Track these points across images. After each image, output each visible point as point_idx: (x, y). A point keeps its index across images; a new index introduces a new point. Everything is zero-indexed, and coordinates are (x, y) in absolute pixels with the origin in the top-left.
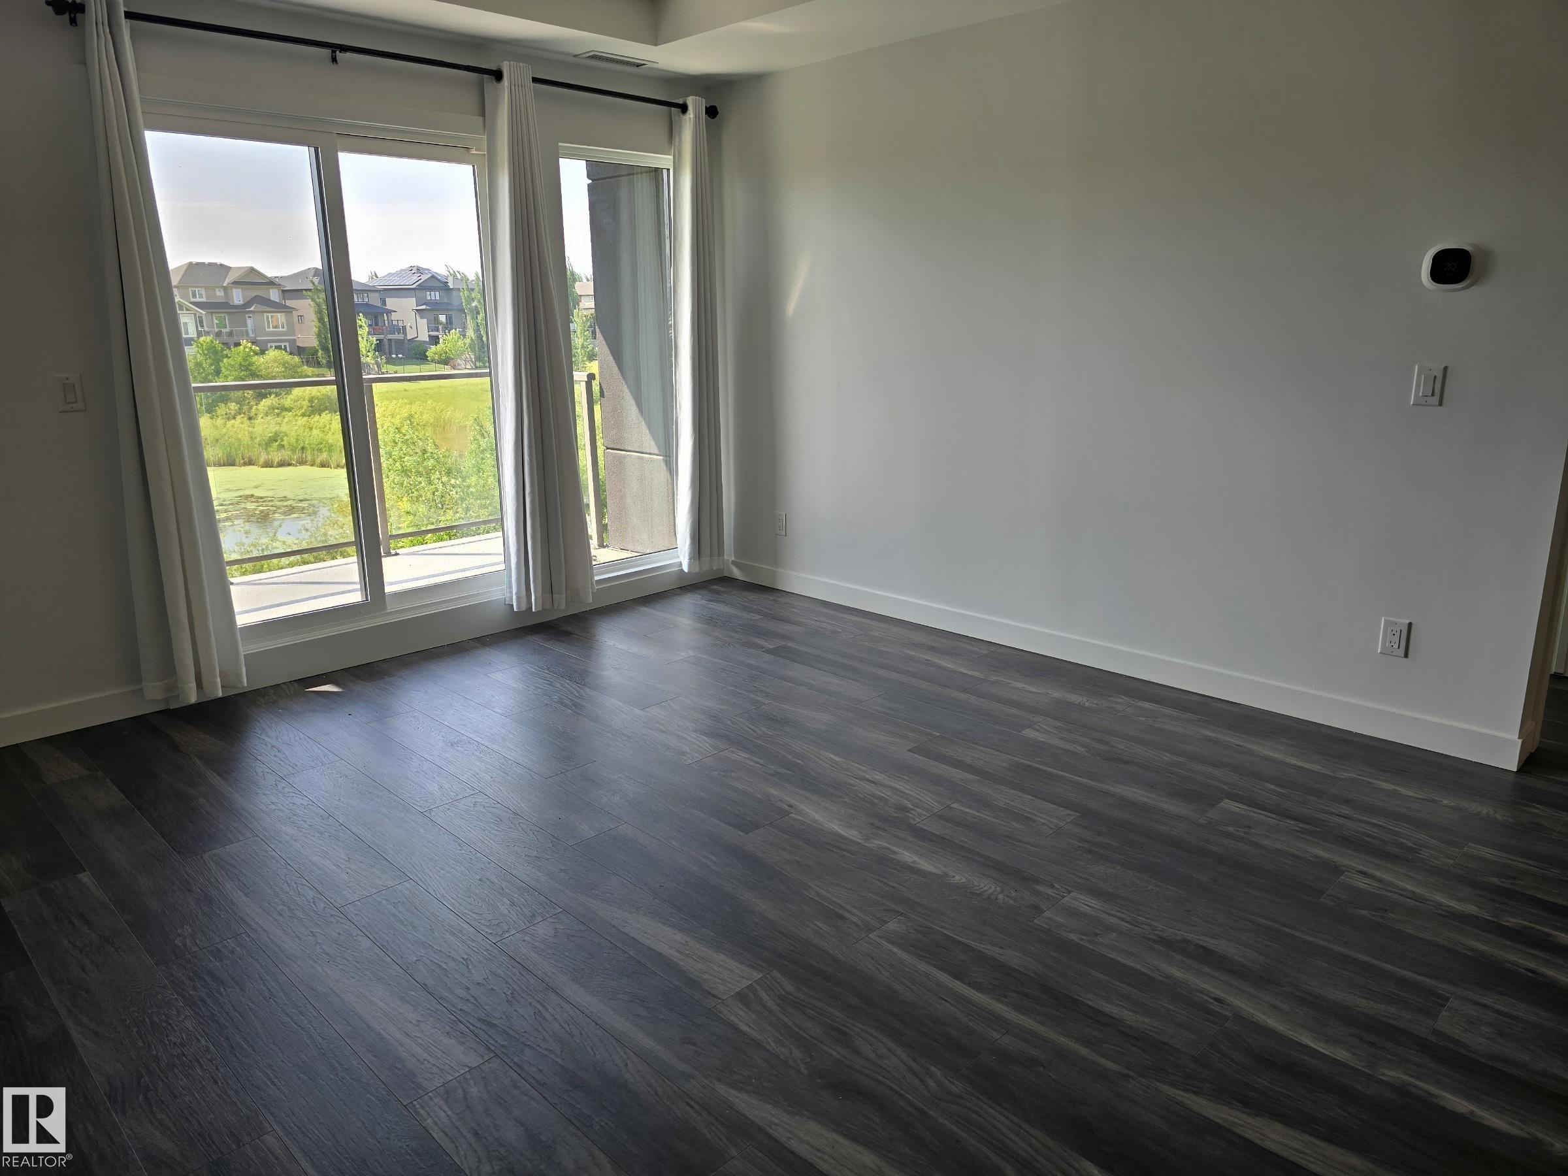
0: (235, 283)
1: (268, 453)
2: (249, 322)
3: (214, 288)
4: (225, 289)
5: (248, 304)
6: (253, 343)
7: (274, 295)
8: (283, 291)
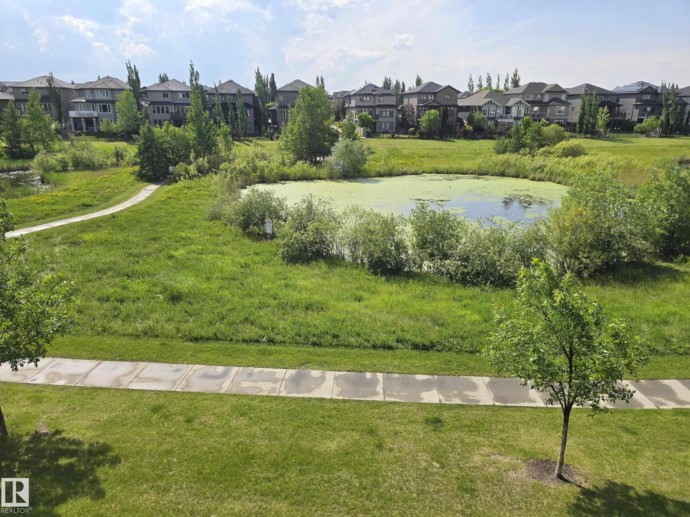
0: (547, 92)
1: (534, 174)
2: (549, 110)
3: (537, 94)
4: (542, 95)
5: (550, 101)
6: (547, 120)
7: (563, 97)
8: (568, 95)
